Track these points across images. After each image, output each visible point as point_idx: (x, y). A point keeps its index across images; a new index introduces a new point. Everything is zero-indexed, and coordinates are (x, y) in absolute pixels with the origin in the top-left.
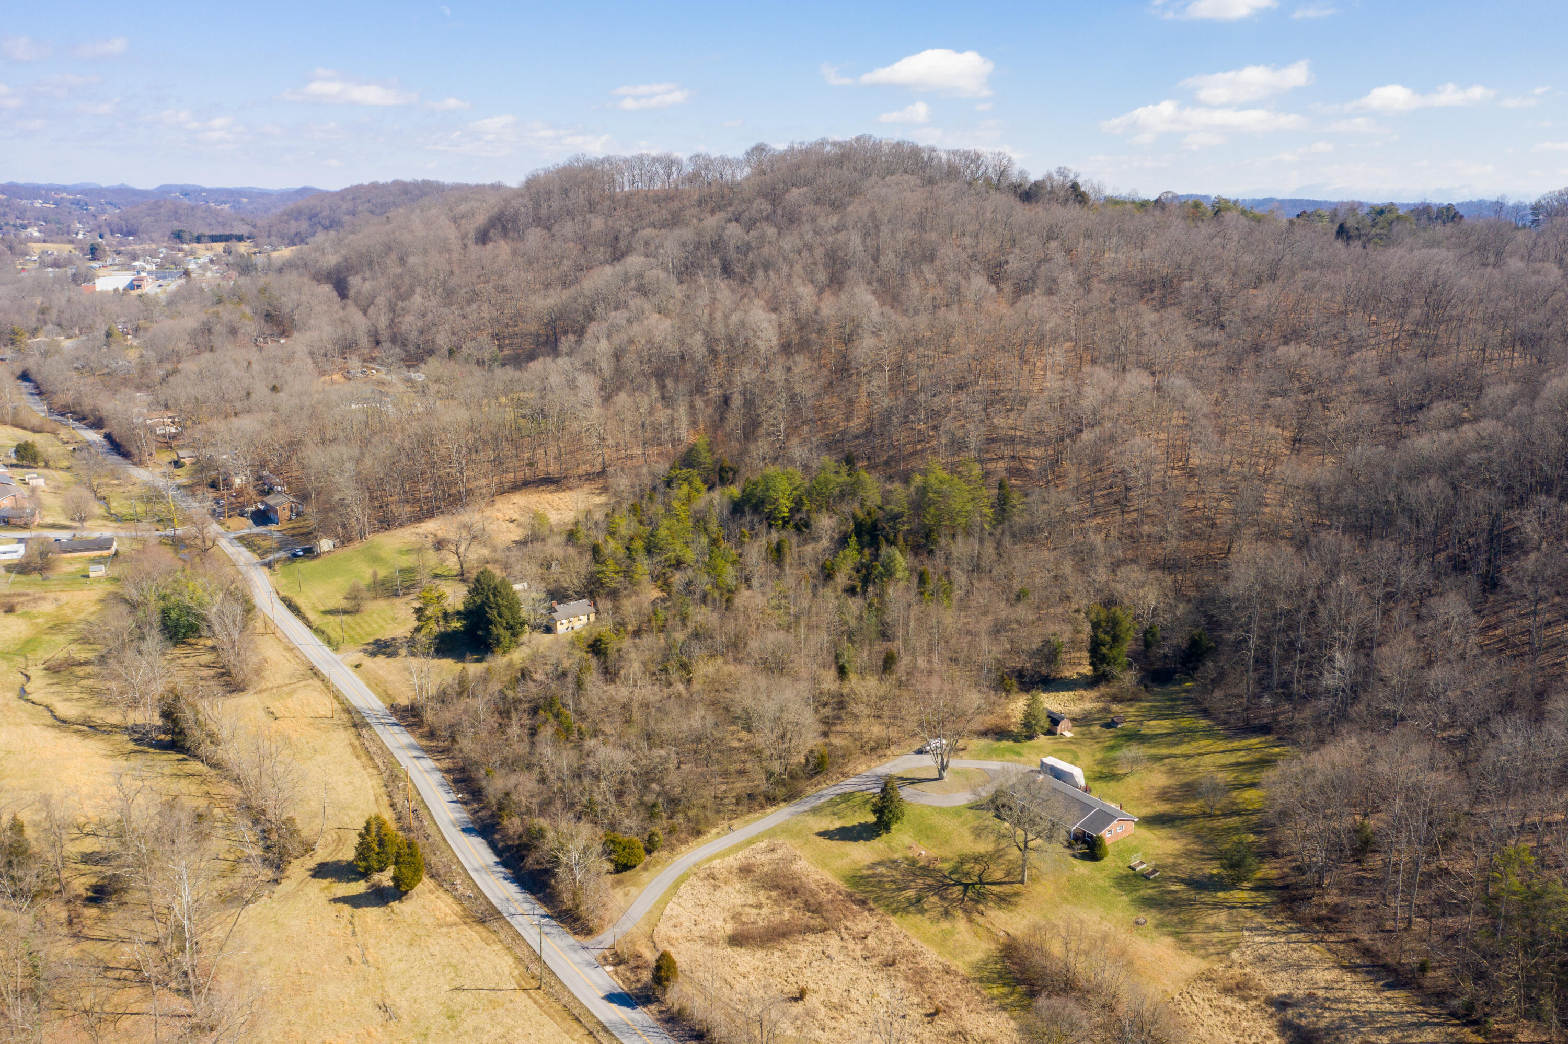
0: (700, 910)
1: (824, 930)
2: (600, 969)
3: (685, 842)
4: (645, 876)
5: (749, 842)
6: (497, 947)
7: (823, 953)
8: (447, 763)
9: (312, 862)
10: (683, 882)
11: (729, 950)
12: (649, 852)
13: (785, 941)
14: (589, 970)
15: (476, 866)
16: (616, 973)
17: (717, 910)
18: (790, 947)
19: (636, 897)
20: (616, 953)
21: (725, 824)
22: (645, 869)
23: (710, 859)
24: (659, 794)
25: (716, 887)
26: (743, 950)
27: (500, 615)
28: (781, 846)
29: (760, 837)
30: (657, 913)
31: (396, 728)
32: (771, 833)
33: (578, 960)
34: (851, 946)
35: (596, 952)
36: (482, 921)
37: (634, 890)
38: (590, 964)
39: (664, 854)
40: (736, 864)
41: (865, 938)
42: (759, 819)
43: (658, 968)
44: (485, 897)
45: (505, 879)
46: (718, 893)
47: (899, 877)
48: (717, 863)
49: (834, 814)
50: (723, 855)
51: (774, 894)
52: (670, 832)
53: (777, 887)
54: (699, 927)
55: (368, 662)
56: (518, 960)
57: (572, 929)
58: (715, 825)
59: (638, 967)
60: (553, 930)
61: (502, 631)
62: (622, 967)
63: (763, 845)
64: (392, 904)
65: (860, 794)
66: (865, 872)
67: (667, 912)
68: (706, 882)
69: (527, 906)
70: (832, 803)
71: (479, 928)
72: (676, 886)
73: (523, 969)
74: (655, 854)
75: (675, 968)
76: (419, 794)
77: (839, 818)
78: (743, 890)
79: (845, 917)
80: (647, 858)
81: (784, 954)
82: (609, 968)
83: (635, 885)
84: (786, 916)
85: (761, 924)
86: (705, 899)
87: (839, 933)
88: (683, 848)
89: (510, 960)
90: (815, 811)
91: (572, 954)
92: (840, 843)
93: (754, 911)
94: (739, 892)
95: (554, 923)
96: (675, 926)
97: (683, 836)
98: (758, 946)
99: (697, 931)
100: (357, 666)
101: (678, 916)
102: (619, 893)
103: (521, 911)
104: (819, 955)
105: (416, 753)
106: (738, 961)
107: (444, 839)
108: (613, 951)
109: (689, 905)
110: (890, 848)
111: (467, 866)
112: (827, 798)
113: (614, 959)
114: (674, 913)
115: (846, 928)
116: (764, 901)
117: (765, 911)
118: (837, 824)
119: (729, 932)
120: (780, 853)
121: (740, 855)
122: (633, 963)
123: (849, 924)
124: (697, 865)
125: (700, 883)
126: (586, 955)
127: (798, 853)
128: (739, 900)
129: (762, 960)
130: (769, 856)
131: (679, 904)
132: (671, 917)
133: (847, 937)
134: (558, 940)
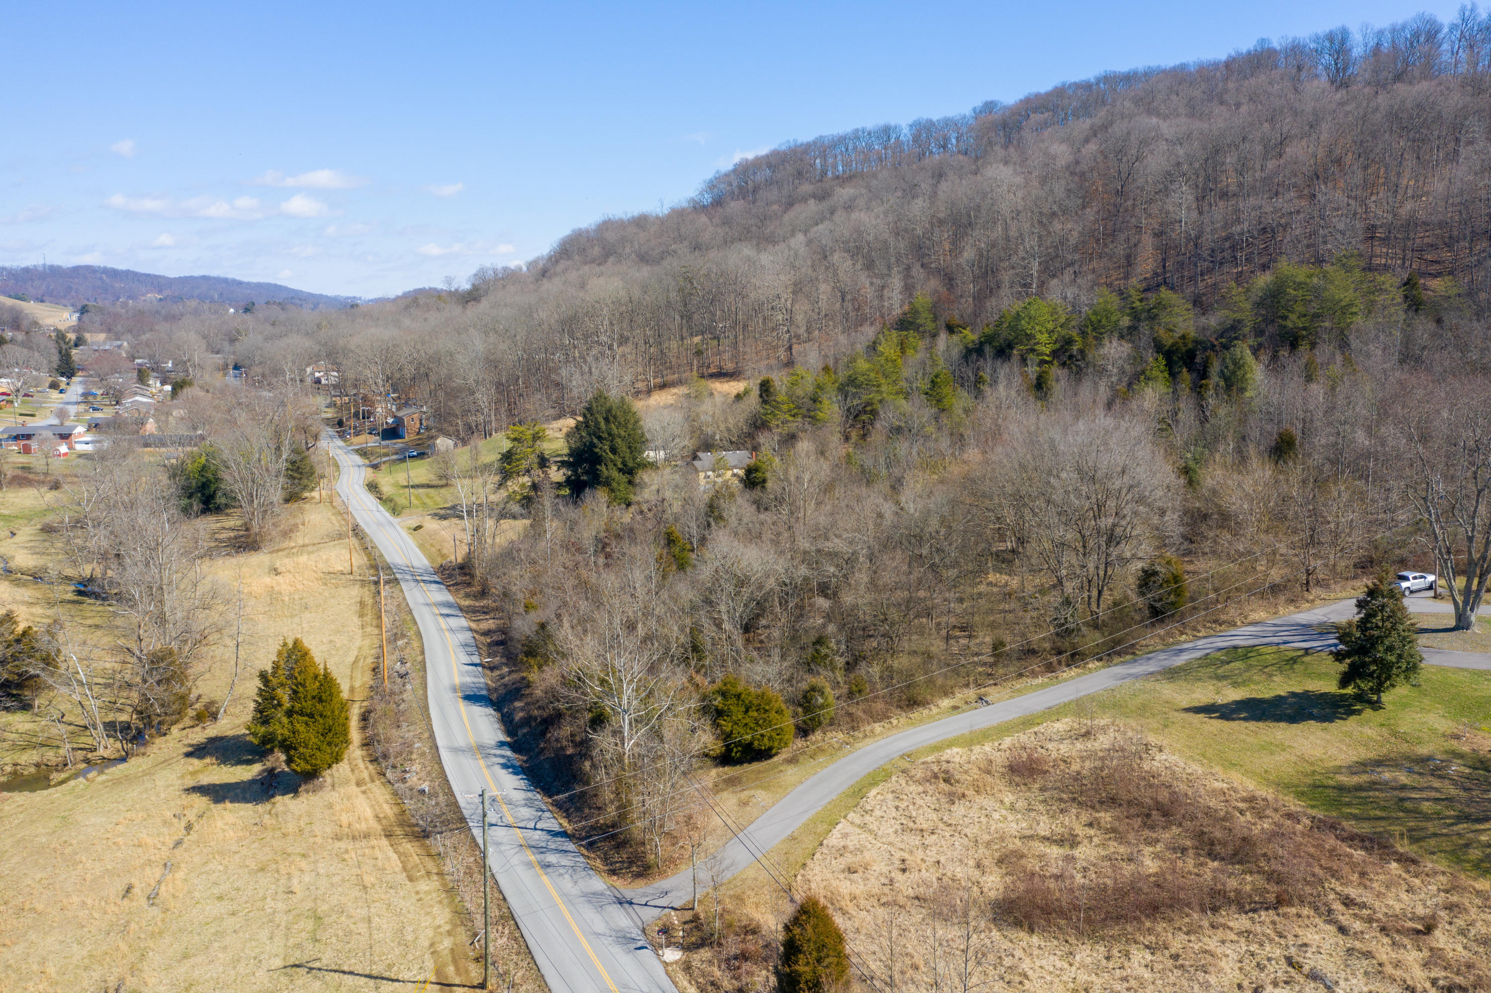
0: (915, 840)
1: (1280, 902)
2: (647, 954)
3: (884, 717)
4: (791, 773)
5: (1028, 722)
6: (428, 886)
7: (1290, 961)
8: (489, 624)
9: (199, 736)
10: (874, 784)
11: (996, 934)
12: (804, 731)
13: (1160, 926)
14: (620, 955)
15: (461, 742)
16: (687, 967)
17: (958, 841)
18: (1177, 943)
19: (765, 809)
20: (696, 918)
21: (971, 693)
22: (793, 761)
23: (938, 748)
24: (828, 617)
25: (952, 798)
26: (1035, 940)
27: (614, 450)
28: (1104, 729)
29: (1054, 713)
30: (809, 842)
31: (434, 586)
32: (1078, 707)
33: (600, 927)
34: (1383, 950)
35: (649, 915)
36: (422, 835)
37: (761, 796)
38: (624, 939)
39: (837, 736)
40: (1000, 759)
41: (1429, 929)
42: (1042, 686)
43: (791, 949)
44: (450, 793)
45: (505, 766)
46: (959, 809)
47: (1453, 791)
48: (955, 754)
49: (1219, 678)
50: (970, 741)
51: (1106, 817)
52: (851, 695)
53: (1112, 801)
54: (914, 876)
55: (431, 525)
56: (462, 916)
57: (606, 860)
58: (946, 692)
59: (744, 956)
60: (565, 861)
61: (615, 474)
62: (705, 953)
63: (1061, 726)
64: (278, 798)
65: (1270, 649)
66: (1344, 779)
67: (834, 839)
68: (930, 788)
69: (526, 812)
70: (1206, 661)
71: (410, 847)
72: (858, 792)
73: (463, 937)
74: (817, 736)
75: (842, 957)
76: (423, 653)
77: (1235, 685)
78: (1021, 804)
79: (1334, 874)
80: (800, 743)
81: (1162, 960)
82: (672, 955)
83: (766, 788)
84: (1151, 866)
85: (1079, 879)
86: (926, 817)
87: (1329, 916)
88: (877, 727)
89: (442, 916)
90: (1172, 674)
91: (589, 913)
92: (1252, 725)
93: (1054, 851)
94: (1012, 808)
95: (571, 846)
96: (851, 871)
97: (879, 706)
98: (1080, 933)
99: (905, 884)
100: (418, 528)
101: (860, 850)
102: (729, 800)
103: (510, 820)
104: (1281, 970)
105: (446, 611)
106: (1026, 966)
107: (425, 708)
108: (688, 915)
109: (888, 829)
110: (1395, 734)
111: (440, 743)
112: (1198, 654)
113: (687, 933)
114: (851, 843)
115: (1348, 902)
116: (1080, 831)
117: (1085, 852)
118: (1232, 695)
119: (993, 894)
120: (1103, 742)
121: (1007, 742)
122: (732, 946)
123: (1352, 892)
124: (908, 756)
125: (914, 788)
126: (622, 919)
127: (1152, 739)
128: (1014, 825)
129: (1097, 970)
130: (1079, 745)
131: (863, 827)
132: (842, 851)
133: (1358, 926)
134: (567, 883)
